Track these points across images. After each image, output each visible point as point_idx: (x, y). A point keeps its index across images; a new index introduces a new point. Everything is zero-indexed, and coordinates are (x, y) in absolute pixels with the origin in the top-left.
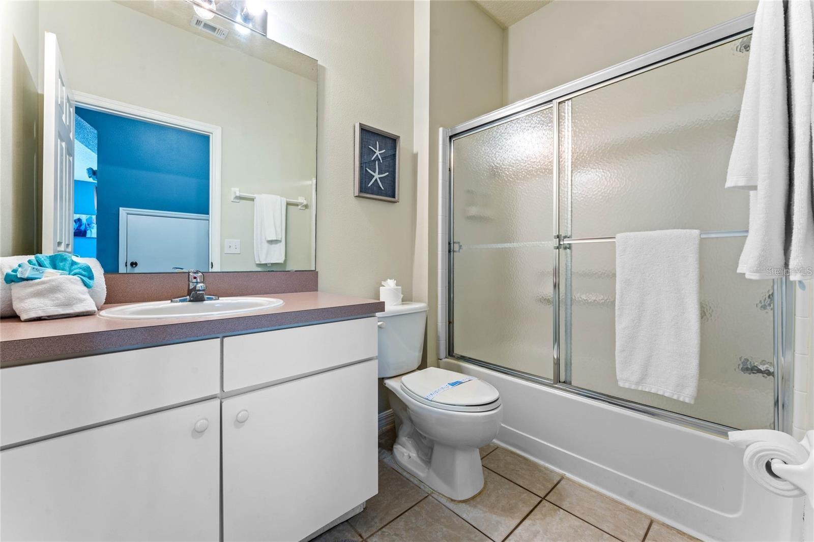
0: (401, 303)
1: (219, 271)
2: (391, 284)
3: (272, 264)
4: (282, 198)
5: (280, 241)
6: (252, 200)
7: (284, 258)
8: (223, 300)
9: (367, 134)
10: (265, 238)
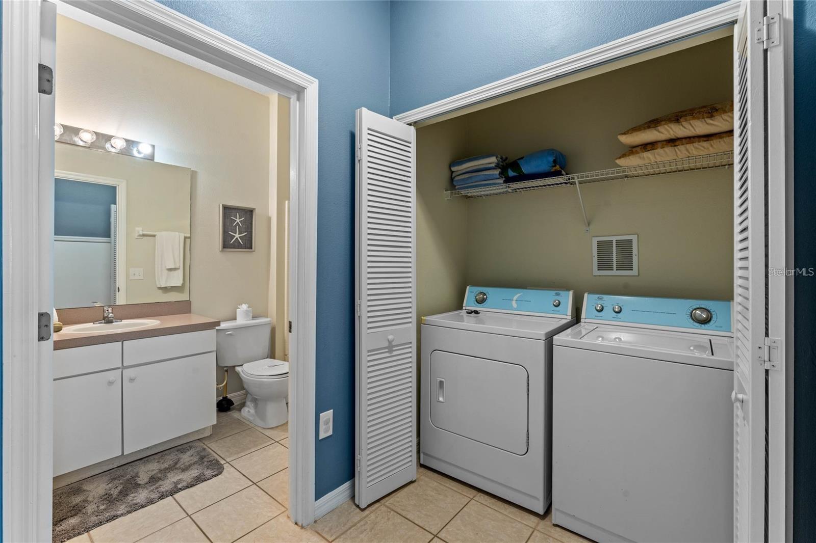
0: (251, 319)
1: (125, 304)
2: (244, 307)
3: (171, 287)
4: (181, 234)
5: (178, 269)
6: (154, 236)
7: (181, 282)
8: (125, 322)
9: (228, 210)
10: (165, 267)
